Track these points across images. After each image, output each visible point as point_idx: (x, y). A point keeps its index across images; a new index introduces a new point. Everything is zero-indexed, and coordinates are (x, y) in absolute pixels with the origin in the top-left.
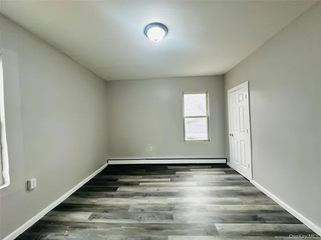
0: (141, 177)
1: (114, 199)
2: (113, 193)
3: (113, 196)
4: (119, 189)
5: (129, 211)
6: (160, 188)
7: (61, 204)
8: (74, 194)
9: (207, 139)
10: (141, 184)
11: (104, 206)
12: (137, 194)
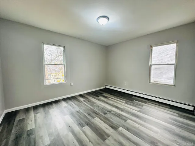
0: (113, 96)
1: (94, 99)
2: (96, 97)
3: (95, 98)
4: (99, 97)
5: (95, 104)
6: (115, 103)
7: (81, 94)
8: (86, 93)
9: (173, 84)
10: (110, 99)
11: (89, 100)
12: (104, 101)
